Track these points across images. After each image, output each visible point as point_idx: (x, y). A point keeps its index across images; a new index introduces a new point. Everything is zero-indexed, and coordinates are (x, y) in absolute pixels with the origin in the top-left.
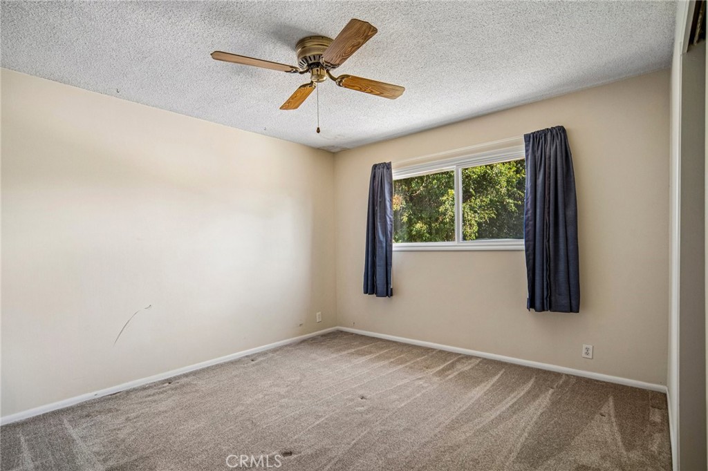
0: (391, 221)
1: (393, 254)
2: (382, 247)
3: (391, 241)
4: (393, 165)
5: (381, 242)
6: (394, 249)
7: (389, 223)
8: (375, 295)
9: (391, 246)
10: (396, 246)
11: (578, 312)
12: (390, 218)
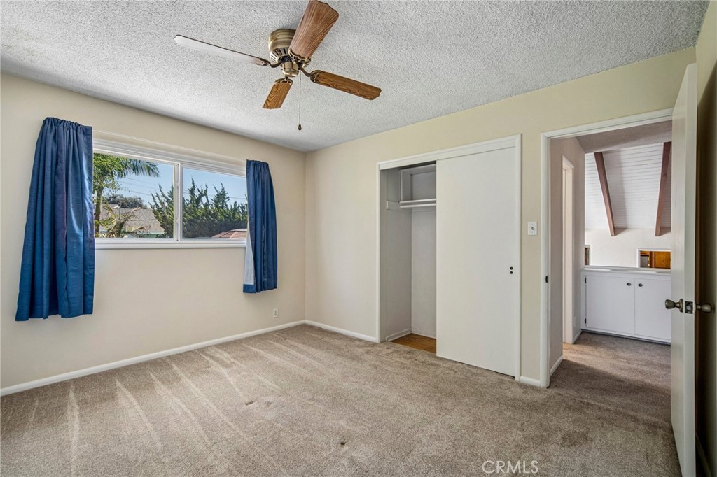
0: (91, 208)
1: (96, 252)
2: (78, 244)
3: (91, 235)
4: (94, 132)
5: (76, 236)
6: (96, 246)
7: (88, 210)
8: (58, 316)
9: (92, 242)
10: (100, 242)
11: (275, 287)
12: (89, 203)
